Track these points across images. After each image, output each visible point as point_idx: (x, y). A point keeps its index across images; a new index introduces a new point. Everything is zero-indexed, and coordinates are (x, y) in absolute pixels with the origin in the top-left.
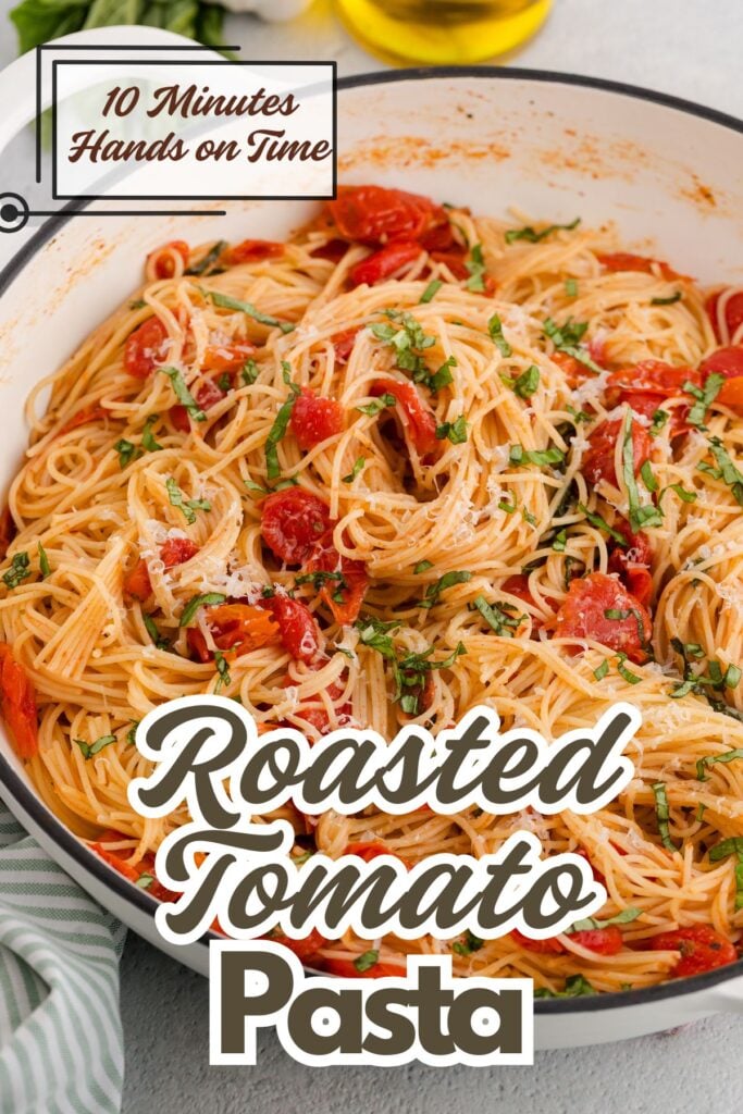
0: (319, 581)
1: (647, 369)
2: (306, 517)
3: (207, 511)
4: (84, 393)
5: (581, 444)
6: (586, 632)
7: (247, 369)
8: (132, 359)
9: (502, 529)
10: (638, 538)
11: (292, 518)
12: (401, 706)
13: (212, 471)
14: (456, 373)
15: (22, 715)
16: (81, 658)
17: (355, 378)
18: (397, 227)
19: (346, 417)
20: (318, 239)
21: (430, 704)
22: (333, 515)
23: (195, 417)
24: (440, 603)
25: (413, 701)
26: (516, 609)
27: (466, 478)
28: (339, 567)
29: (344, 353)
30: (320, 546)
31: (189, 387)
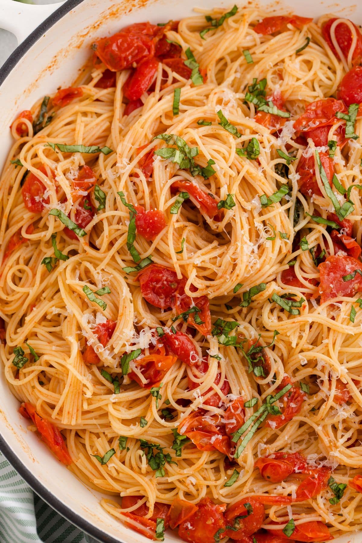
0: (185, 316)
1: (313, 110)
2: (165, 283)
3: (109, 293)
4: (7, 227)
5: (294, 177)
6: (336, 293)
7: (97, 193)
8: (30, 205)
9: (273, 252)
10: (344, 222)
11: (158, 286)
12: (255, 374)
13: (102, 266)
14: (216, 167)
15: (57, 447)
16: (78, 410)
17: (161, 189)
18: (140, 56)
19: (165, 215)
20: (97, 75)
21: (270, 369)
22: (180, 277)
23: (80, 235)
24: (253, 301)
25: (260, 369)
26: (296, 296)
27: (242, 227)
28: (193, 305)
29: (149, 174)
30: (178, 295)
31: (69, 216)
